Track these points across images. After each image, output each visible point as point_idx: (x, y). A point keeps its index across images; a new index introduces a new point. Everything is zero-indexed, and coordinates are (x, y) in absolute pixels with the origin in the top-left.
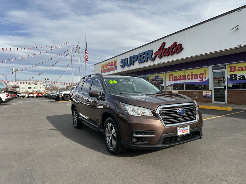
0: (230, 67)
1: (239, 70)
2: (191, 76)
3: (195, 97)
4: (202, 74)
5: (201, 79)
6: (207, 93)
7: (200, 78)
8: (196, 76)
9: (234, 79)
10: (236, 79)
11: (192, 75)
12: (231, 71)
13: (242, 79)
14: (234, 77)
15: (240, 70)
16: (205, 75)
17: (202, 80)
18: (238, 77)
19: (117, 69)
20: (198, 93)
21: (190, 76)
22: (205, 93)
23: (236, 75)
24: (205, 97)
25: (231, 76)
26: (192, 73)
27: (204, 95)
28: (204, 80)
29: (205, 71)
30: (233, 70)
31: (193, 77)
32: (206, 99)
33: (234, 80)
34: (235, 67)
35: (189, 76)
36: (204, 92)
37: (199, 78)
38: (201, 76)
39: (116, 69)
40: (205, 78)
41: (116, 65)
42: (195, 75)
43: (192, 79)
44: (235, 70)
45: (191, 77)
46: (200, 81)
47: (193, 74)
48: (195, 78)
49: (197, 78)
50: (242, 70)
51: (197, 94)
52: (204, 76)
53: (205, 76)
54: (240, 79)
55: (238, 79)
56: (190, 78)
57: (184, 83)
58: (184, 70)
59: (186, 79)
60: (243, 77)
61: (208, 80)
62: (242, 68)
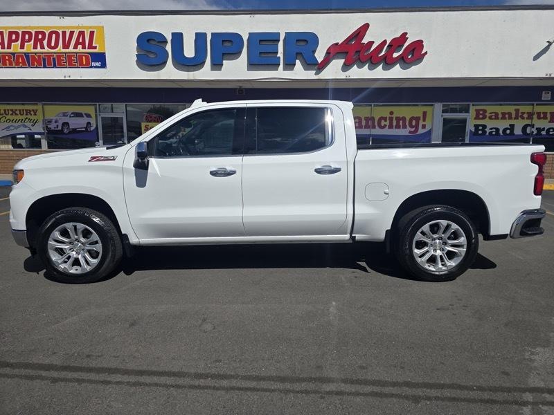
0: (477, 110)
1: (490, 118)
2: (388, 121)
4: (417, 119)
5: (413, 129)
7: (411, 126)
8: (401, 122)
9: (480, 132)
10: (484, 132)
11: (391, 119)
12: (477, 118)
13: (494, 133)
14: (481, 130)
15: (493, 117)
16: (424, 120)
17: (417, 130)
18: (488, 131)
19: (104, 66)
21: (386, 121)
23: (484, 127)
25: (476, 126)
26: (392, 113)
28: (421, 131)
29: (425, 113)
30: (481, 116)
31: (395, 123)
34: (485, 111)
35: (383, 121)
37: (408, 126)
38: (414, 123)
39: (98, 64)
40: (424, 126)
41: (95, 48)
42: (398, 119)
43: (391, 127)
44: (484, 117)
45: (387, 123)
46: (410, 132)
47: (394, 116)
48: (398, 127)
49: (405, 127)
50: (497, 118)
52: (421, 123)
53: (424, 123)
54: (490, 133)
55: (487, 134)
56: (385, 126)
57: (370, 135)
58: (371, 105)
59: (374, 127)
60: (497, 130)
61: (430, 132)
62: (497, 114)
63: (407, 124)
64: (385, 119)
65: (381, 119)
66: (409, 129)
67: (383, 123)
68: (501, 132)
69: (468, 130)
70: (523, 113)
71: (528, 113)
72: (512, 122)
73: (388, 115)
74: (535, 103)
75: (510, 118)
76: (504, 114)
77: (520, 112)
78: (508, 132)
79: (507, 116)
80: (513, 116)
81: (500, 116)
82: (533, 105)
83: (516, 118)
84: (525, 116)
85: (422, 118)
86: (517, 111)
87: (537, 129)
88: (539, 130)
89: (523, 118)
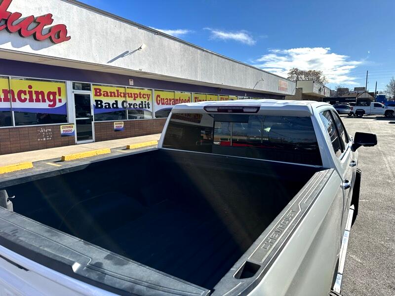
0: (95, 89)
1: (104, 95)
2: (28, 95)
3: (44, 139)
4: (54, 94)
5: (52, 103)
6: (67, 129)
7: (50, 100)
8: (40, 96)
9: (99, 106)
10: (102, 106)
11: (30, 93)
12: (96, 95)
13: (107, 107)
14: (99, 104)
15: (106, 95)
16: (60, 95)
17: (55, 104)
18: (104, 105)
20: (50, 130)
21: (25, 94)
22: (64, 129)
23: (101, 102)
24: (64, 136)
25: (97, 101)
26: (30, 87)
27: (62, 132)
28: (58, 105)
29: (59, 89)
30: (98, 94)
31: (34, 97)
32: (66, 139)
33: (100, 108)
34: (100, 90)
35: (22, 94)
36: (61, 126)
37: (47, 100)
38: (52, 97)
40: (60, 101)
42: (37, 93)
43: (31, 100)
44: (100, 95)
45: (28, 97)
46: (50, 106)
47: (33, 90)
48: (38, 100)
49: (44, 101)
50: (108, 96)
51: (48, 132)
52: (58, 97)
53: (60, 98)
55: (104, 107)
56: (26, 99)
57: (11, 109)
58: (8, 77)
59: (14, 100)
60: (109, 104)
61: (65, 106)
62: (107, 93)
63: (46, 98)
64: (25, 93)
65: (20, 92)
66: (48, 103)
67: (23, 96)
68: (111, 106)
69: (91, 104)
70: (121, 93)
71: (123, 93)
72: (116, 99)
73: (27, 89)
74: (126, 86)
75: (115, 96)
76: (111, 93)
77: (120, 91)
78: (115, 106)
79: (113, 94)
80: (116, 95)
81: (109, 94)
82: (125, 87)
83: (118, 96)
84: (122, 95)
85: (57, 93)
86: (118, 91)
87: (129, 104)
88: (130, 105)
89: (121, 97)
